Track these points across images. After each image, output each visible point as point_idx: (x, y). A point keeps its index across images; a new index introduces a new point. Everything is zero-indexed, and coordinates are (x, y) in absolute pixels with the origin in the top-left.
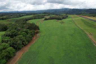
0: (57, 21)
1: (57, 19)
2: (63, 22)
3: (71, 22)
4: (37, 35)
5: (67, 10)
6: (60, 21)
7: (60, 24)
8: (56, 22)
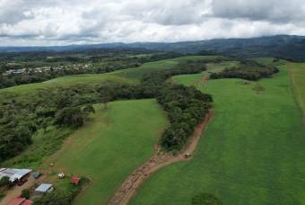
0: (246, 84)
1: (245, 79)
2: (261, 89)
3: (283, 89)
4: (210, 110)
5: (282, 41)
6: (253, 83)
7: (254, 93)
8: (242, 86)
